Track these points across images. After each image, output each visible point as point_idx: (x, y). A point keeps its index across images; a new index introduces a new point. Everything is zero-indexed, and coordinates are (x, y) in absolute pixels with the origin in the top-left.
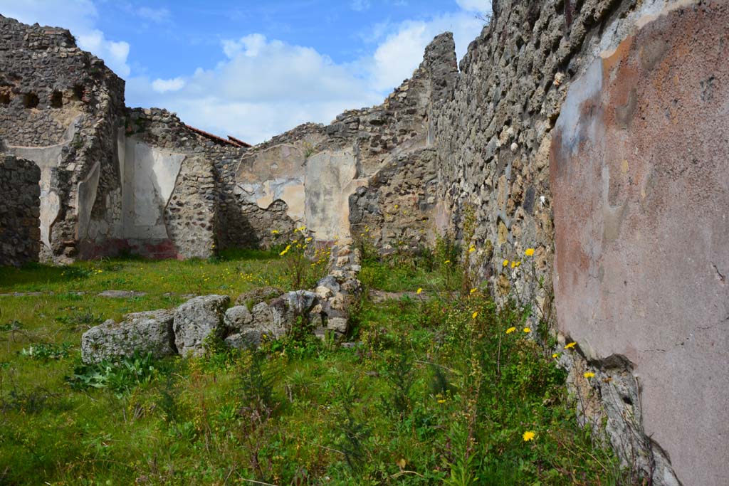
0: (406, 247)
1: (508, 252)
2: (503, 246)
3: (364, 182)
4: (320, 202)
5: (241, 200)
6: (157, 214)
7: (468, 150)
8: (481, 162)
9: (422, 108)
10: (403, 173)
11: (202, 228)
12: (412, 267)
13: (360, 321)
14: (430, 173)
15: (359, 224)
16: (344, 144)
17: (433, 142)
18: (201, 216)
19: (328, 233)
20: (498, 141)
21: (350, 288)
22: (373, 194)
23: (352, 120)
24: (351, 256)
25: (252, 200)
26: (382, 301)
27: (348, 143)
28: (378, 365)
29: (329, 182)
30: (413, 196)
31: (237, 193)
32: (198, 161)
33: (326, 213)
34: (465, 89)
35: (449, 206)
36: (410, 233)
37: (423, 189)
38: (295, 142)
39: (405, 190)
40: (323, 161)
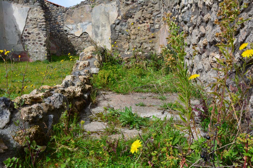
4: (100, 31)
5: (67, 33)
6: (18, 39)
10: (141, 11)
11: (41, 46)
14: (157, 11)
15: (116, 41)
16: (112, 0)
18: (40, 39)
22: (124, 23)
24: (91, 61)
25: (72, 32)
29: (104, 20)
30: (147, 24)
31: (65, 30)
32: (37, 10)
33: (103, 36)
36: (145, 45)
37: (152, 20)
38: (91, 4)
39: (142, 21)
40: (101, 9)
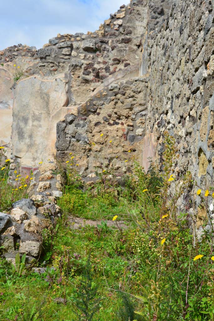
0: (110, 176)
1: (207, 183)
2: (203, 178)
3: (74, 109)
7: (177, 81)
8: (188, 93)
9: (138, 37)
10: (113, 103)
12: (114, 196)
13: (53, 246)
14: (140, 105)
15: (66, 152)
16: (56, 70)
17: (145, 73)
19: (34, 159)
20: (205, 71)
21: (47, 211)
22: (81, 122)
23: (65, 45)
24: (52, 182)
26: (80, 228)
27: (60, 69)
28: (67, 291)
29: (39, 108)
30: (122, 127)
33: (34, 139)
34: (179, 16)
35: (156, 138)
36: (117, 164)
37: (132, 120)
38: (5, 64)
39: (114, 121)
40: (33, 85)
